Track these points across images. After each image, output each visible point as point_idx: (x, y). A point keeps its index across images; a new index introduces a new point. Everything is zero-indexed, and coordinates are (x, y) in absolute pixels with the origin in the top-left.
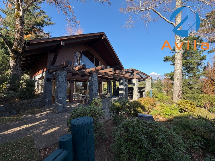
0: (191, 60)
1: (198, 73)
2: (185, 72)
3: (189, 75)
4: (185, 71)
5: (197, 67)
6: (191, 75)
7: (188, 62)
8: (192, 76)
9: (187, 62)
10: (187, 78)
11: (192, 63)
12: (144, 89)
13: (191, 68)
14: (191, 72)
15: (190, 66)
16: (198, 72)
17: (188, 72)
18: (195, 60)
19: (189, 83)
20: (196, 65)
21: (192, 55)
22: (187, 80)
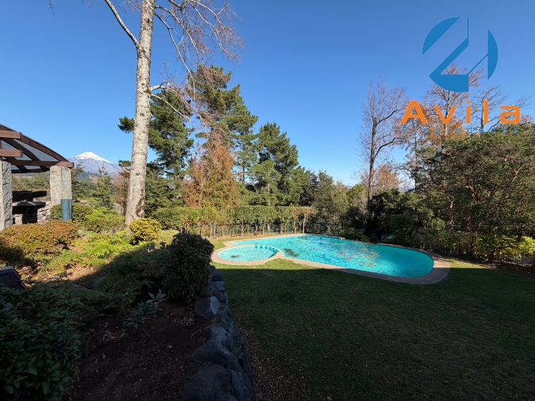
0: (173, 142)
1: (182, 169)
2: (162, 164)
3: (169, 171)
4: (163, 162)
5: (181, 157)
6: (171, 171)
7: (168, 144)
8: (173, 174)
9: (166, 144)
10: (165, 176)
11: (175, 148)
12: (44, 198)
13: (172, 158)
14: (171, 165)
15: (170, 153)
16: (183, 167)
17: (167, 164)
18: (179, 144)
19: (167, 187)
20: (180, 154)
21: (176, 132)
22: (165, 182)
